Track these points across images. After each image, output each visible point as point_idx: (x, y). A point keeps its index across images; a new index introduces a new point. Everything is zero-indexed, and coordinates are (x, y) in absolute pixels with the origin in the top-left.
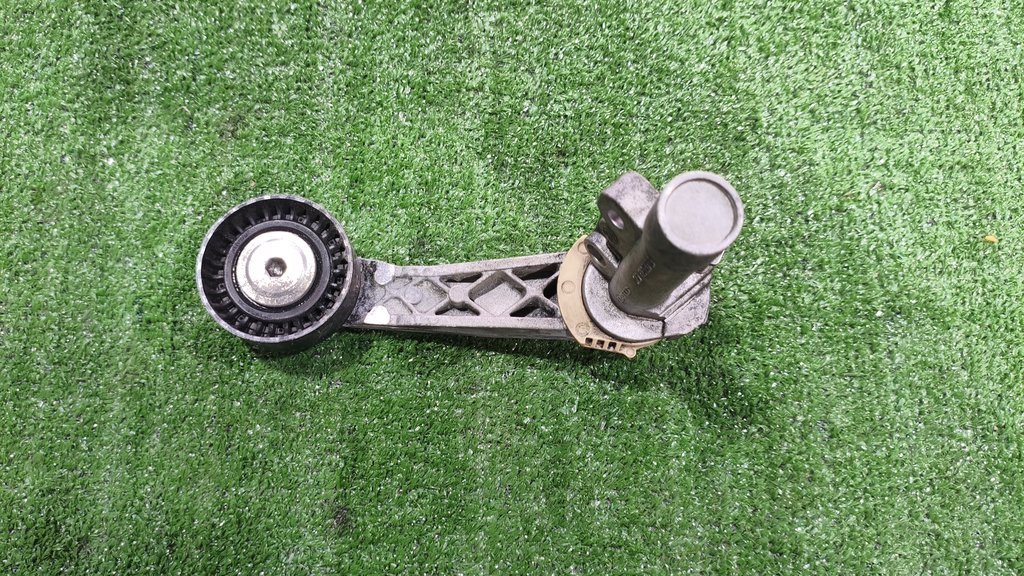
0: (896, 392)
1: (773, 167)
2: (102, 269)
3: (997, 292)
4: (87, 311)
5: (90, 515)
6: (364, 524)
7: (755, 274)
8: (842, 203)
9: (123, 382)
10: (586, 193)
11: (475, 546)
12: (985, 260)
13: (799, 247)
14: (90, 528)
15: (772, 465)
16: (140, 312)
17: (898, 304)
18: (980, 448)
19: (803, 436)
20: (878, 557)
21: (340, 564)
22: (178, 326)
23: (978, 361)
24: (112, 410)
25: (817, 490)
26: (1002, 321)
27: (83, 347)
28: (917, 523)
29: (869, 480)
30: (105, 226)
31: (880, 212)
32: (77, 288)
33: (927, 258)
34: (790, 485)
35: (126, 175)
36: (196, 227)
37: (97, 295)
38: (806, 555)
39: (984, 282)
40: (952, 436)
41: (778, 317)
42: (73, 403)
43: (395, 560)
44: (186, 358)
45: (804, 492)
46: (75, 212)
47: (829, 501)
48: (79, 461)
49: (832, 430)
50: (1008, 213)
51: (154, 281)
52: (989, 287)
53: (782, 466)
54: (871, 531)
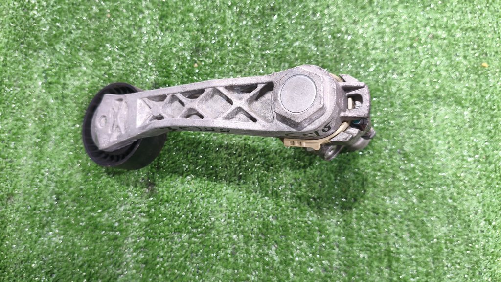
0: (437, 137)
1: (379, 23)
2: (26, 55)
3: (487, 91)
4: (16, 77)
5: (14, 182)
6: (163, 192)
7: (369, 75)
8: (413, 43)
9: (35, 114)
10: (284, 30)
11: (221, 205)
12: (482, 76)
13: (391, 63)
14: (14, 189)
15: (374, 170)
16: (46, 78)
17: (439, 94)
18: (477, 166)
19: (391, 157)
20: (425, 217)
21: (149, 212)
22: (66, 86)
23: (477, 124)
24: (28, 128)
25: (396, 183)
26: (489, 105)
27: (14, 94)
28: (445, 201)
29: (422, 179)
30: (29, 33)
31: (431, 49)
32: (12, 64)
33: (453, 73)
34: (382, 180)
35: (41, 8)
36: (78, 36)
37: (23, 68)
38: (390, 215)
39: (481, 86)
40: (463, 160)
41: (379, 97)
42: (7, 124)
43: (179, 211)
44: (69, 103)
45: (390, 184)
46: (12, 24)
47: (402, 189)
48: (9, 154)
49: (404, 154)
50: (493, 54)
51: (54, 62)
52: (483, 88)
53: (379, 171)
54: (423, 205)
